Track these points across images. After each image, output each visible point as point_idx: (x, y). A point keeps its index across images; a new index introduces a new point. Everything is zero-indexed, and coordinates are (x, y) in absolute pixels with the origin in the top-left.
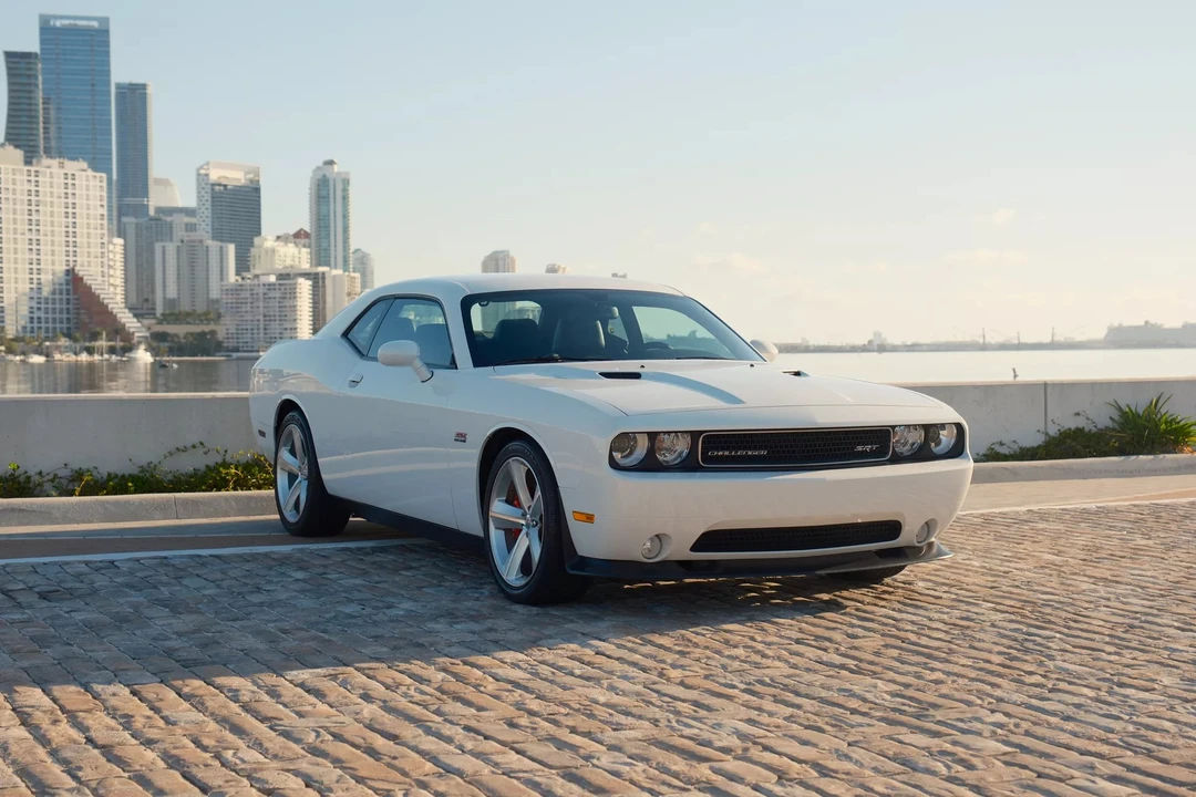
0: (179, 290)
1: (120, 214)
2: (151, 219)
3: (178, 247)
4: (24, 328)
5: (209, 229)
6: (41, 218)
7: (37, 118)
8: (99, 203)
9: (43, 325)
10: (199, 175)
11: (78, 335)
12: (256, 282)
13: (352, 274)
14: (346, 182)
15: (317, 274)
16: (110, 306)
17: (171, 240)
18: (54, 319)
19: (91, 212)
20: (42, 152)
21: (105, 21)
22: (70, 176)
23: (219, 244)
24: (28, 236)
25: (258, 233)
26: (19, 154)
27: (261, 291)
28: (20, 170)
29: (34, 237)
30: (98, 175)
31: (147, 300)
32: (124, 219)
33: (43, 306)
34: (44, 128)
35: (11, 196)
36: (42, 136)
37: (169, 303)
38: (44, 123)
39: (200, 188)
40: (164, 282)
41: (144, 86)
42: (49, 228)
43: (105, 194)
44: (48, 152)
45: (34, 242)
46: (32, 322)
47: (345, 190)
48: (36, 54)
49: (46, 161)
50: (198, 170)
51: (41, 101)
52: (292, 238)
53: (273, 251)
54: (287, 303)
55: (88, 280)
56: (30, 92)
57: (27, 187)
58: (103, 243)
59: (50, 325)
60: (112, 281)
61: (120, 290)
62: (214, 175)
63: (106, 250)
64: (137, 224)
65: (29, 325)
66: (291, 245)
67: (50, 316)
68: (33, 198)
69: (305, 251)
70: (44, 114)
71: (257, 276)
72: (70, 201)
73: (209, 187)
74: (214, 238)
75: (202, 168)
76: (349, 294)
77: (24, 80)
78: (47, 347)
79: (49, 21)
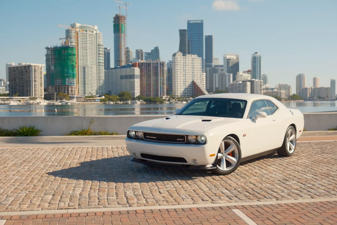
0: (219, 85)
1: (206, 67)
2: (213, 68)
3: (219, 75)
4: (182, 95)
5: (226, 70)
6: (186, 69)
7: (186, 45)
8: (200, 65)
9: (187, 94)
10: (224, 57)
11: (194, 97)
12: (237, 83)
13: (261, 81)
14: (260, 58)
15: (252, 81)
16: (202, 89)
17: (217, 73)
18: (189, 93)
19: (198, 67)
20: (187, 53)
21: (202, 21)
22: (193, 59)
23: (228, 74)
24: (183, 73)
25: (238, 71)
26: (181, 54)
27: (238, 85)
28: (182, 58)
29: (185, 73)
30: (200, 58)
31: (211, 88)
32: (207, 68)
33: (186, 90)
34: (188, 47)
35: (180, 64)
36: (187, 49)
37: (216, 88)
38: (188, 46)
39: (224, 60)
40: (215, 83)
41: (212, 36)
42: (188, 71)
43: (201, 62)
44: (189, 53)
45: (185, 74)
46: (184, 94)
47: (260, 60)
48: (186, 30)
49: (188, 55)
50: (224, 56)
51: (187, 41)
52: (247, 72)
53: (242, 75)
54: (245, 88)
55: (197, 83)
56: (185, 39)
57: (183, 61)
58: (200, 74)
59: (188, 94)
60: (203, 83)
61: (205, 86)
62: (228, 57)
63: (201, 76)
64: (210, 70)
65: (183, 94)
66: (246, 74)
67: (188, 92)
68: (185, 64)
69: (250, 75)
70: (188, 44)
71: (237, 82)
72: (193, 64)
73: (226, 60)
74: (227, 72)
75: (225, 55)
76: (260, 86)
77: (183, 36)
78: (187, 100)
79: (189, 22)
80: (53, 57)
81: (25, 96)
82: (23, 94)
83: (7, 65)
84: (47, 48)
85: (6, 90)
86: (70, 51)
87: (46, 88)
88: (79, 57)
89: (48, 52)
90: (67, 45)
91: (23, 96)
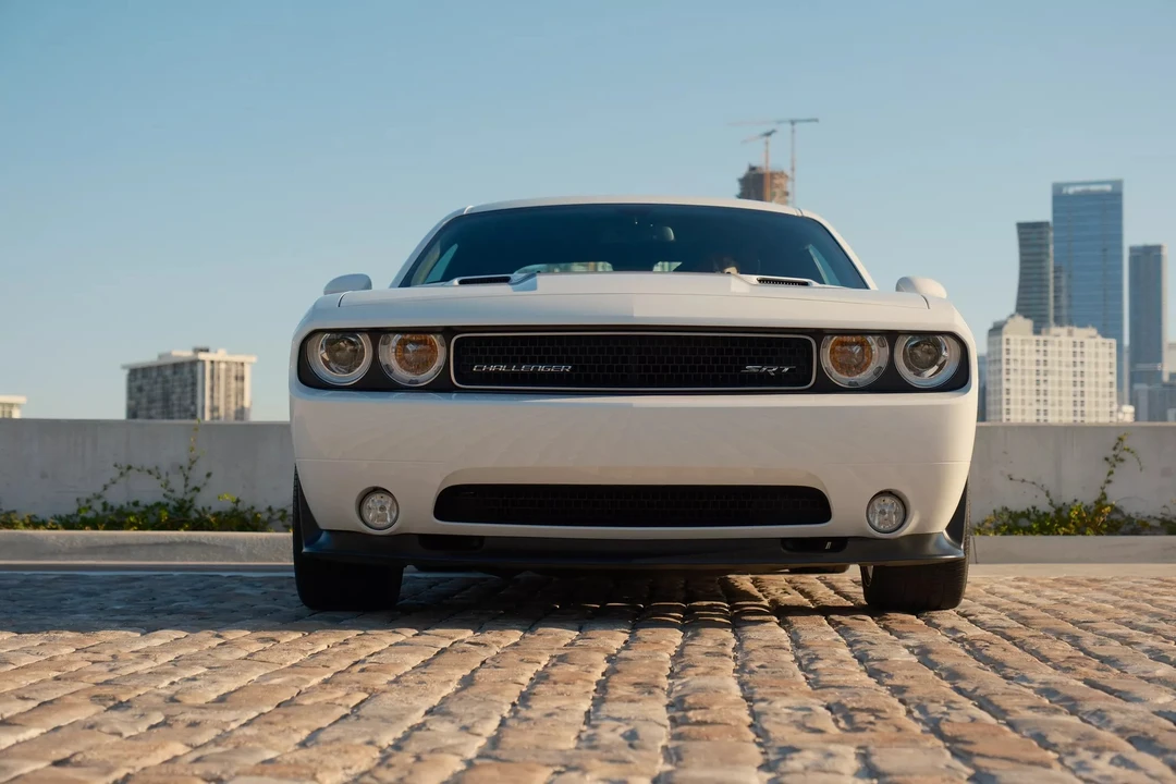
1: (1134, 379)
2: (1165, 385)
6: (1050, 388)
7: (1047, 286)
8: (1108, 370)
19: (1100, 380)
20: (1052, 322)
21: (1118, 184)
22: (1078, 344)
24: (1035, 407)
26: (1028, 324)
28: (1029, 340)
29: (1042, 408)
30: (1108, 341)
32: (1137, 386)
34: (1055, 297)
35: (1019, 367)
36: (1052, 304)
38: (1055, 291)
41: (1158, 248)
42: (1057, 398)
43: (1114, 360)
44: (1059, 321)
45: (1042, 412)
48: (1047, 224)
49: (1055, 330)
51: (1051, 269)
56: (1041, 261)
57: (1035, 357)
58: (1111, 412)
63: (1115, 419)
64: (1150, 393)
68: (1041, 368)
70: (1055, 283)
72: (1079, 369)
77: (1036, 250)
79: (1061, 190)
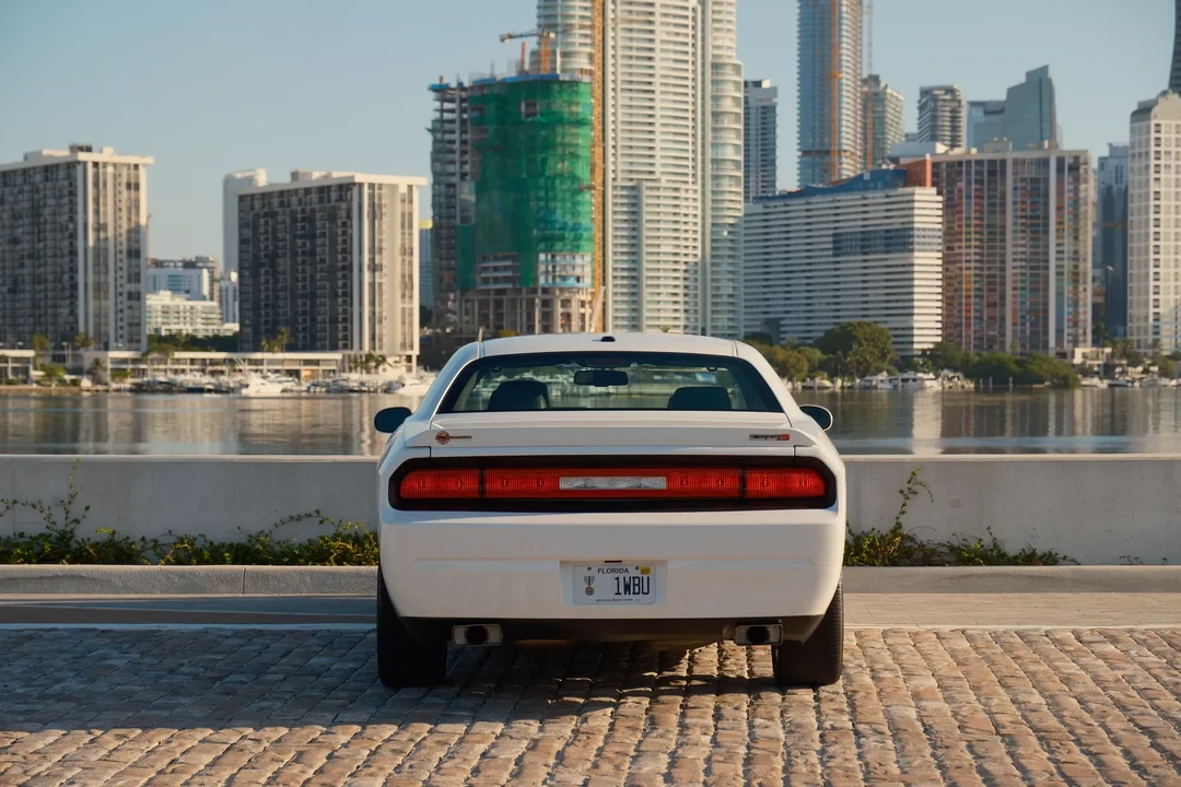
80: (468, 137)
81: (323, 349)
82: (314, 339)
83: (229, 182)
84: (441, 91)
85: (224, 319)
86: (559, 104)
87: (430, 305)
88: (610, 135)
89: (442, 111)
90: (545, 69)
91: (313, 349)
